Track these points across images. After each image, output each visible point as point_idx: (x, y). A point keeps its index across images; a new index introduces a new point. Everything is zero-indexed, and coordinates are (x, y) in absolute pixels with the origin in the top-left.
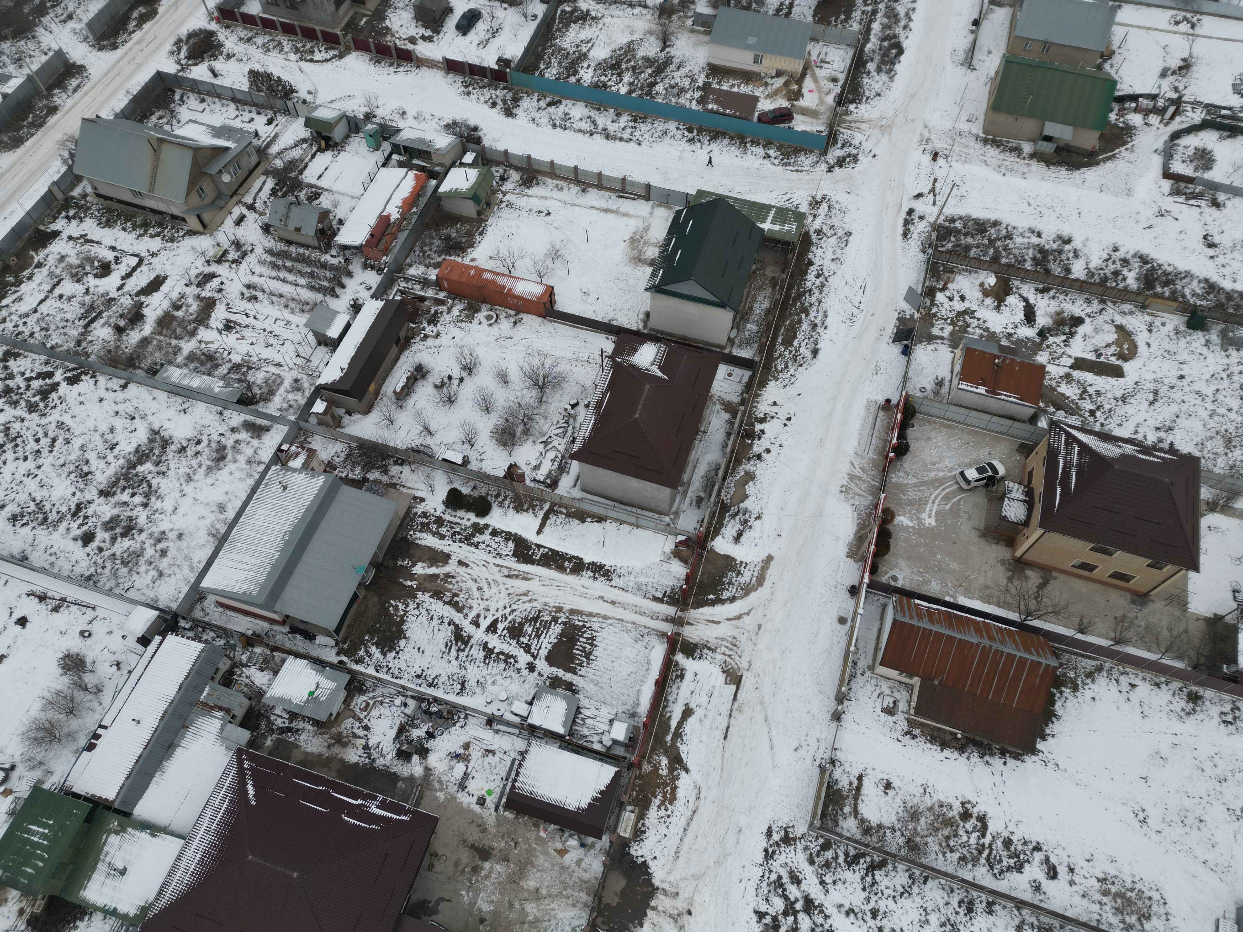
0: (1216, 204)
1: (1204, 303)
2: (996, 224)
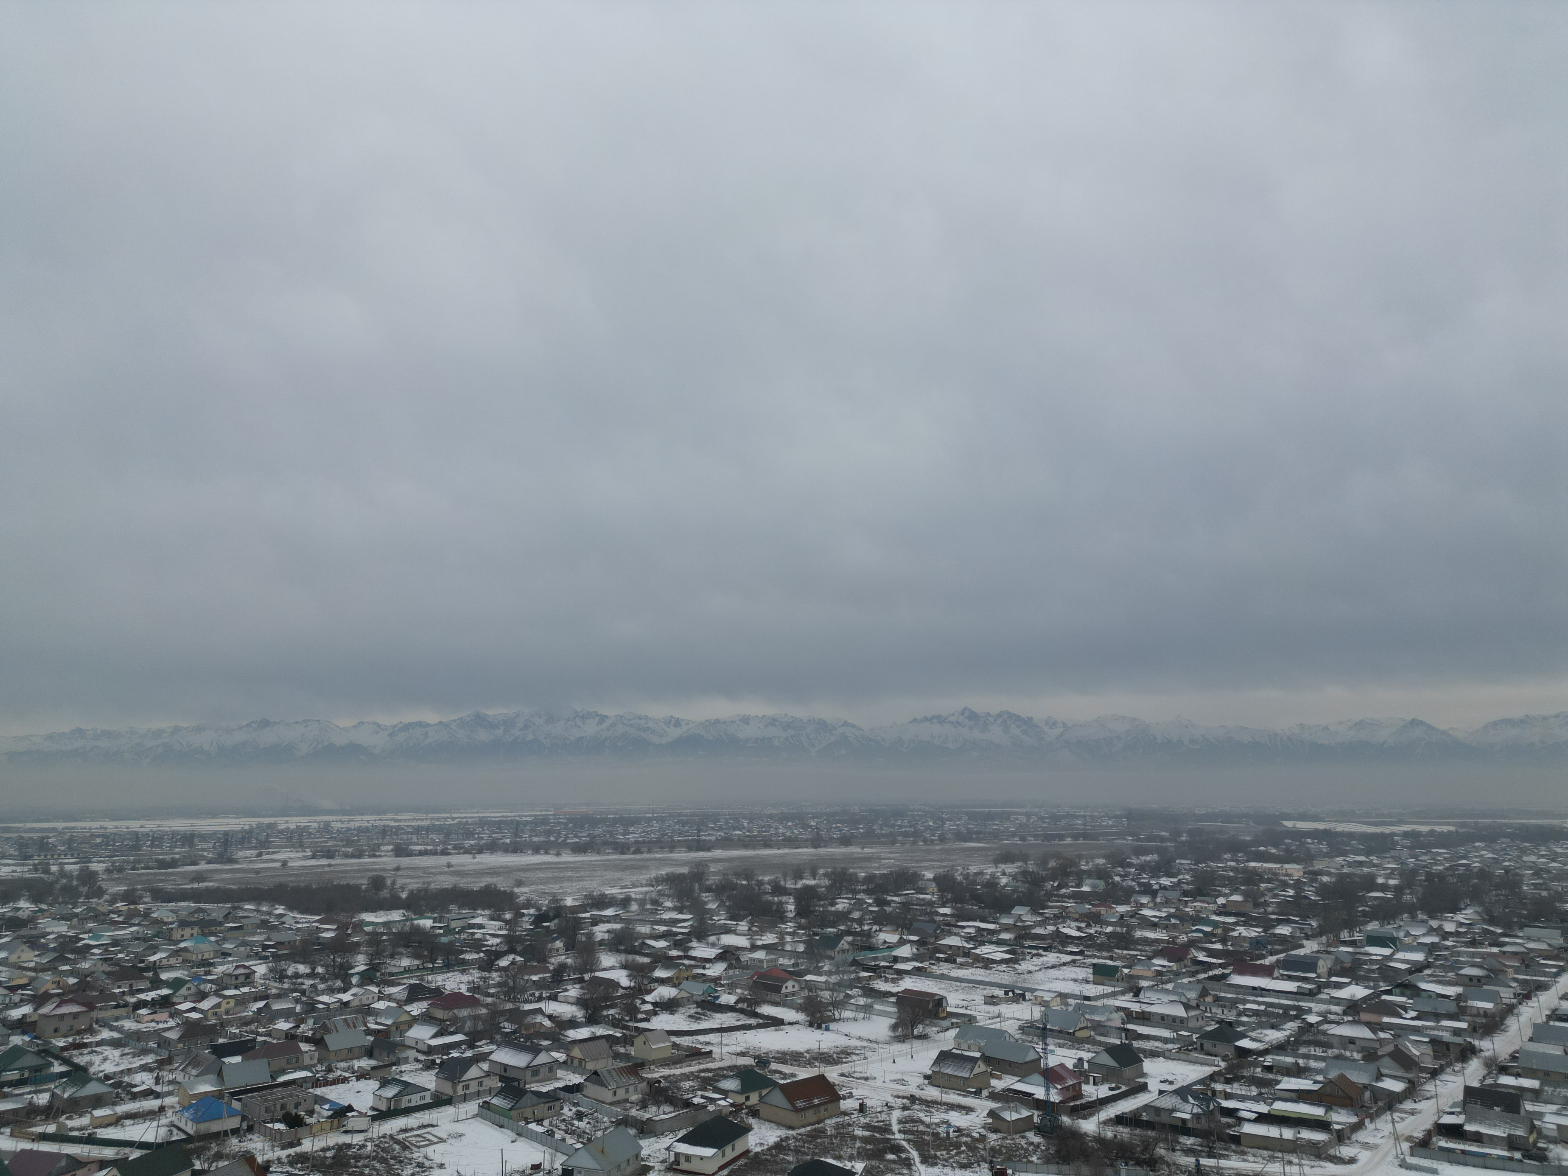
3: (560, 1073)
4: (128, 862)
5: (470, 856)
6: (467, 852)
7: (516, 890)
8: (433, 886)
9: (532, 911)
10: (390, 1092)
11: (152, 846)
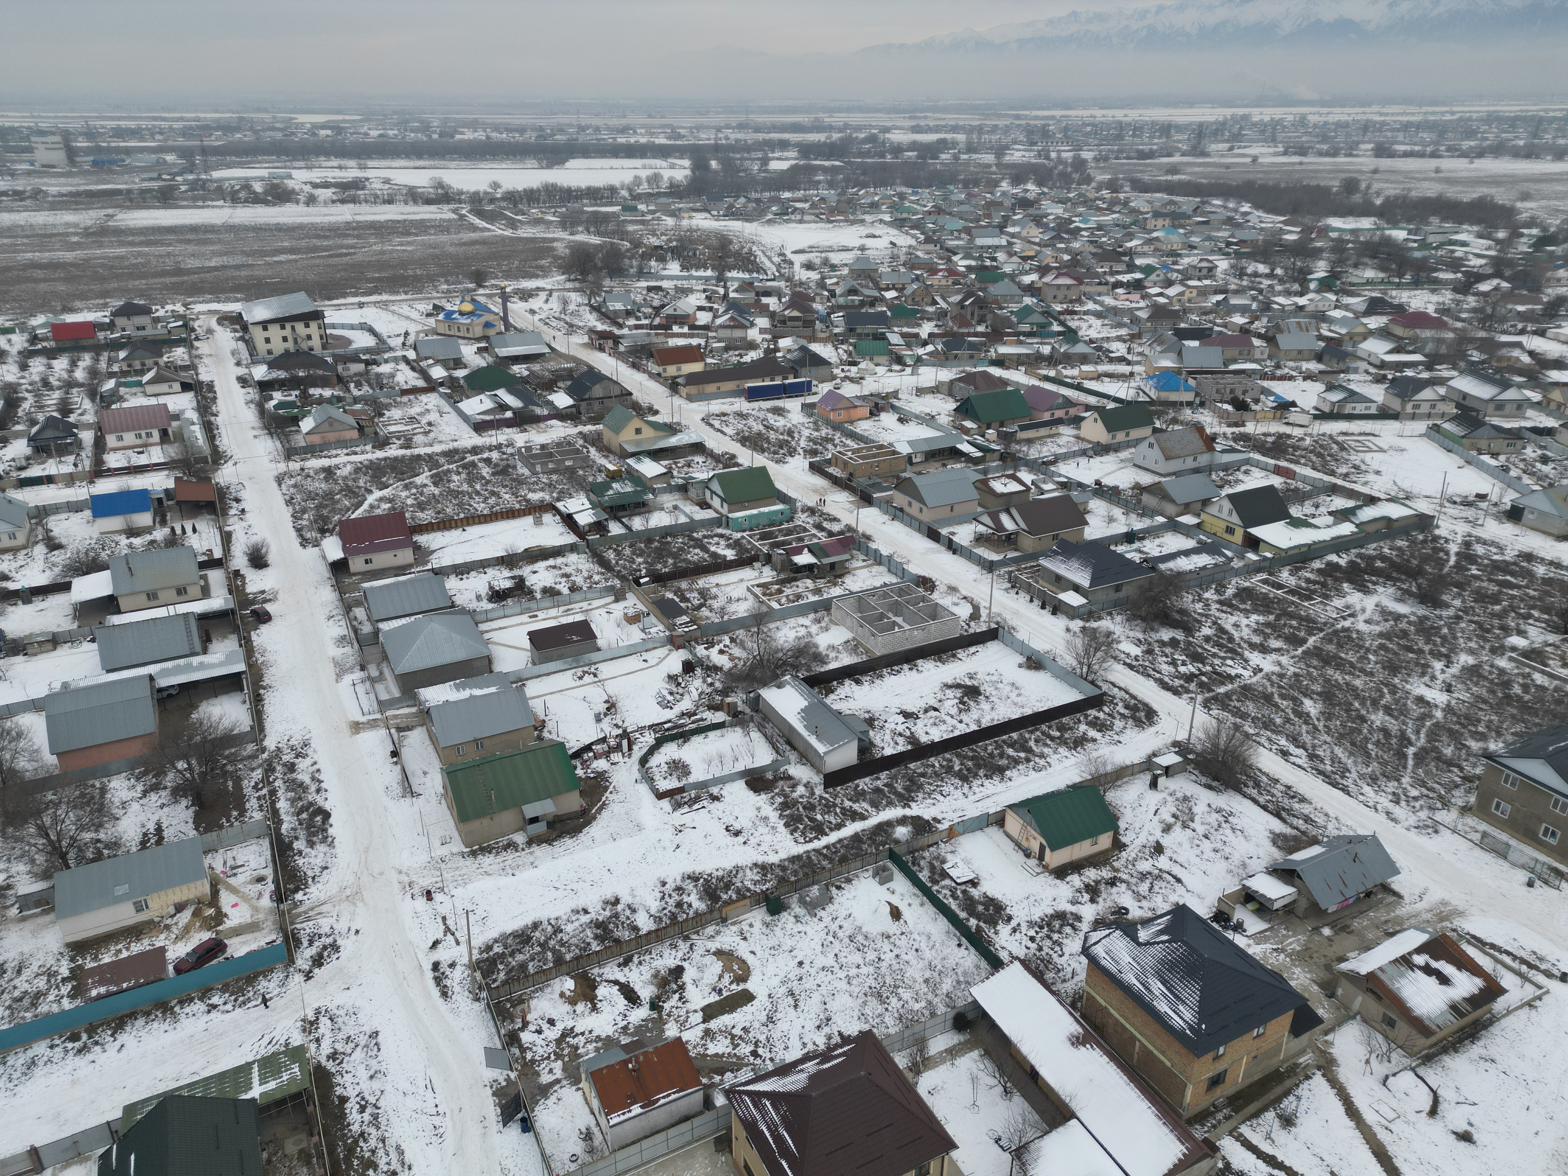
0: (715, 798)
1: (768, 885)
2: (536, 925)
3: (1530, 413)
4: (1112, 151)
5: (1467, 160)
6: (1464, 155)
7: (1519, 205)
8: (1414, 194)
9: (1535, 231)
10: (1335, 397)
11: (1133, 136)
